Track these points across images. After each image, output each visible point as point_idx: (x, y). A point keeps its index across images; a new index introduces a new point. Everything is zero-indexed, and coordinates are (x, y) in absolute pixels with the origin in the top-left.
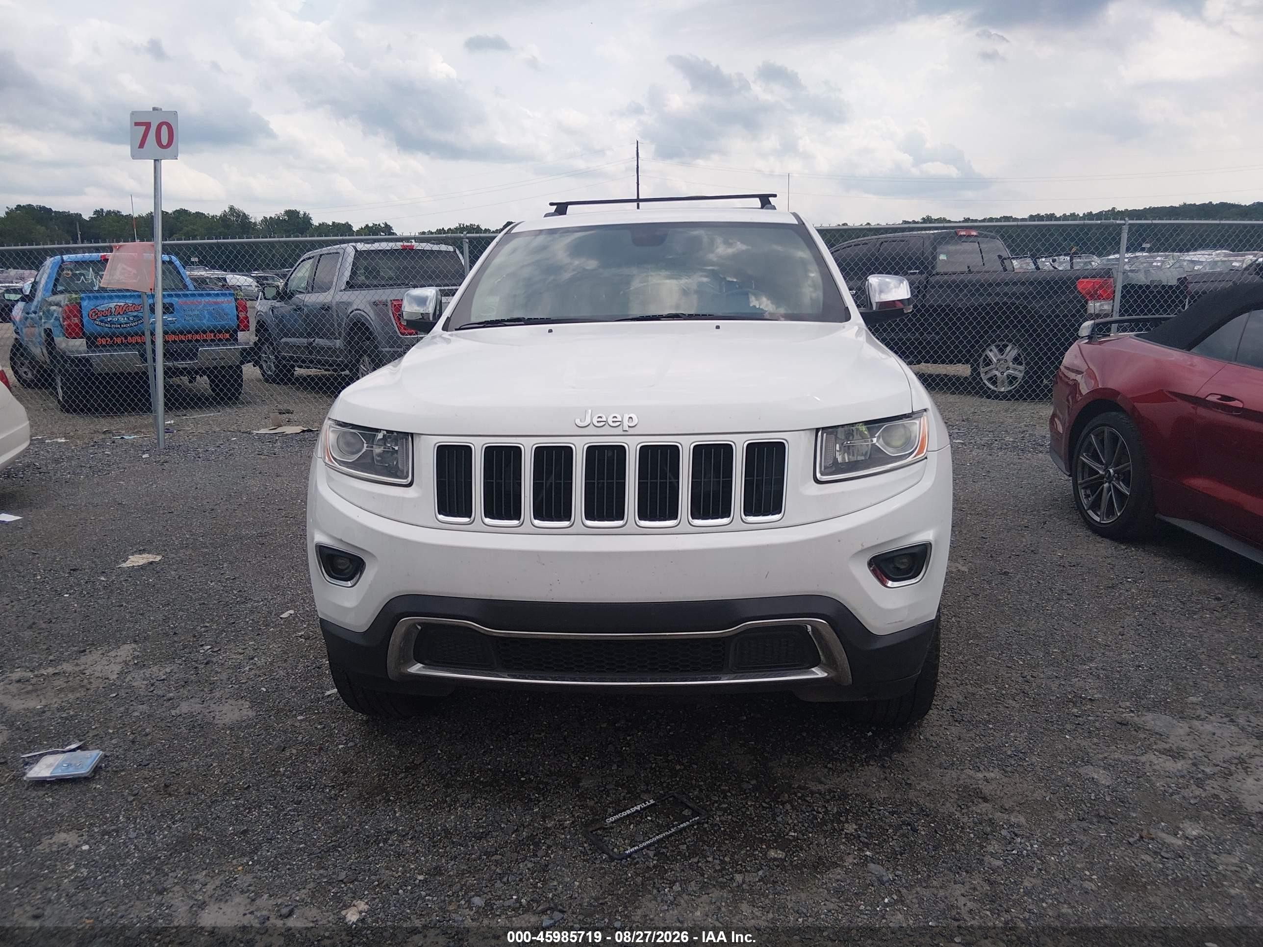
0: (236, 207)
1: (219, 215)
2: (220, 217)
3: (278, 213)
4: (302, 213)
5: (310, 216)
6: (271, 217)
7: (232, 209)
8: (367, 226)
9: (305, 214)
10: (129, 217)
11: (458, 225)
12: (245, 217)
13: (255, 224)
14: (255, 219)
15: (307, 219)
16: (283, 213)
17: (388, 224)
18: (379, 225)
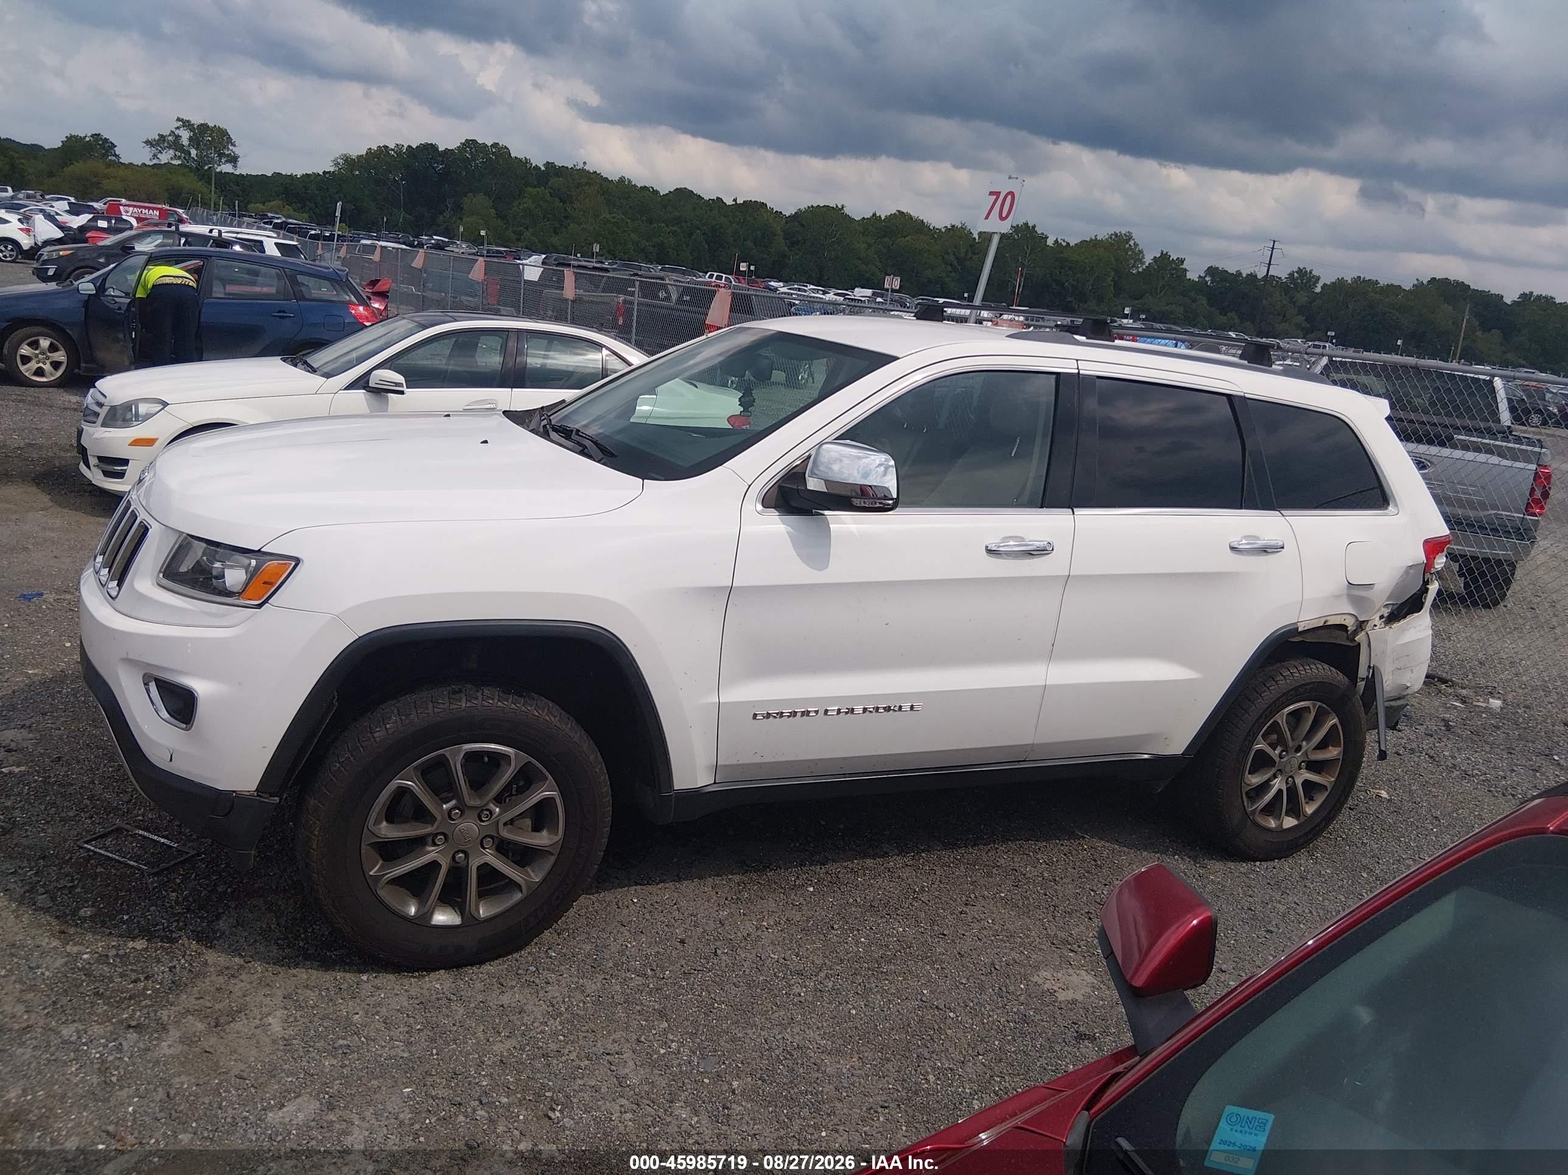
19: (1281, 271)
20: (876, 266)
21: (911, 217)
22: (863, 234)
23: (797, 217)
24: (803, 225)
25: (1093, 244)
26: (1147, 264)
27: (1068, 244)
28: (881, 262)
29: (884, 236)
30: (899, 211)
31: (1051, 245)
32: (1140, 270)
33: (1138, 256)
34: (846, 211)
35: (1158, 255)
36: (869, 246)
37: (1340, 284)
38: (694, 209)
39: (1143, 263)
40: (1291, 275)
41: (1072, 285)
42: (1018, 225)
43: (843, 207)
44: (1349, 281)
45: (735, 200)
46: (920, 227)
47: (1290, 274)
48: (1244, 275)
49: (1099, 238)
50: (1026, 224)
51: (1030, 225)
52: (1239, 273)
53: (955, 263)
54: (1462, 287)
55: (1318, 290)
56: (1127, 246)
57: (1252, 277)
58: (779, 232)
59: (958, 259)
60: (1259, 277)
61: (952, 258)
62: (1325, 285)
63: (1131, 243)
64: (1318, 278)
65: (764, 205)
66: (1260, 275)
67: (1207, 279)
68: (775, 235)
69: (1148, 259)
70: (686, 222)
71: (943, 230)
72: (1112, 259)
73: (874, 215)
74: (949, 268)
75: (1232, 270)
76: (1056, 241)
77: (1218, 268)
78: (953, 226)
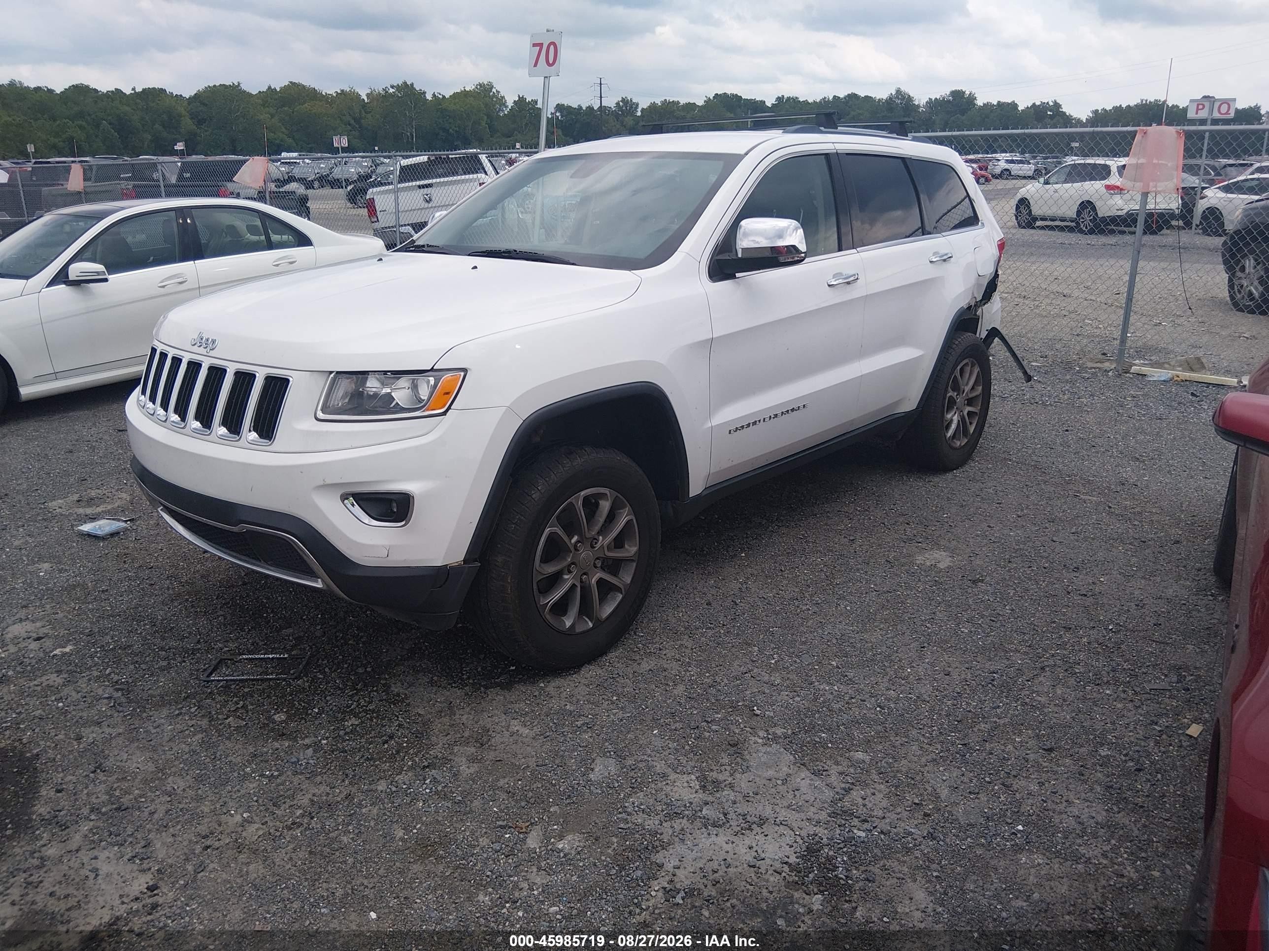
0: (902, 89)
1: (885, 98)
2: (886, 100)
3: (943, 94)
4: (967, 93)
5: (976, 96)
6: (936, 99)
7: (898, 91)
8: (1034, 104)
9: (970, 94)
10: (806, 103)
11: (1140, 101)
12: (910, 99)
13: (918, 106)
14: (920, 100)
15: (972, 99)
16: (948, 93)
17: (1058, 101)
18: (1048, 103)
19: (610, 102)
20: (283, 133)
21: (304, 87)
22: (263, 105)
23: (197, 97)
24: (205, 105)
25: (464, 95)
26: (510, 107)
27: (444, 97)
28: (286, 129)
29: (283, 106)
30: (291, 82)
31: (430, 99)
32: (506, 113)
33: (502, 101)
34: (244, 87)
35: (517, 99)
36: (272, 116)
37: (653, 107)
38: (96, 102)
39: (507, 107)
40: (618, 104)
41: (456, 131)
42: (398, 85)
43: (239, 84)
44: (660, 104)
45: (134, 89)
46: (313, 95)
47: (616, 104)
48: (584, 108)
49: (467, 89)
50: (405, 83)
51: (409, 83)
52: (580, 107)
53: (352, 122)
54: (738, 98)
55: (639, 114)
56: (491, 94)
57: (590, 108)
58: (184, 112)
59: (354, 119)
60: (595, 109)
61: (347, 118)
62: (643, 109)
63: (494, 90)
64: (637, 105)
65: (162, 91)
66: (596, 107)
67: (558, 114)
68: (181, 117)
69: (510, 103)
70: (89, 115)
71: (335, 95)
72: (482, 105)
73: (270, 87)
74: (349, 128)
75: (575, 106)
76: (434, 95)
77: (564, 105)
78: (342, 91)
